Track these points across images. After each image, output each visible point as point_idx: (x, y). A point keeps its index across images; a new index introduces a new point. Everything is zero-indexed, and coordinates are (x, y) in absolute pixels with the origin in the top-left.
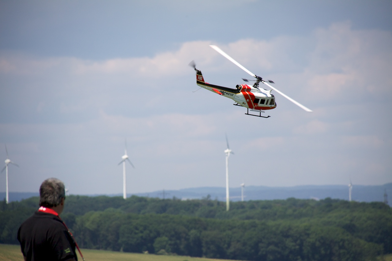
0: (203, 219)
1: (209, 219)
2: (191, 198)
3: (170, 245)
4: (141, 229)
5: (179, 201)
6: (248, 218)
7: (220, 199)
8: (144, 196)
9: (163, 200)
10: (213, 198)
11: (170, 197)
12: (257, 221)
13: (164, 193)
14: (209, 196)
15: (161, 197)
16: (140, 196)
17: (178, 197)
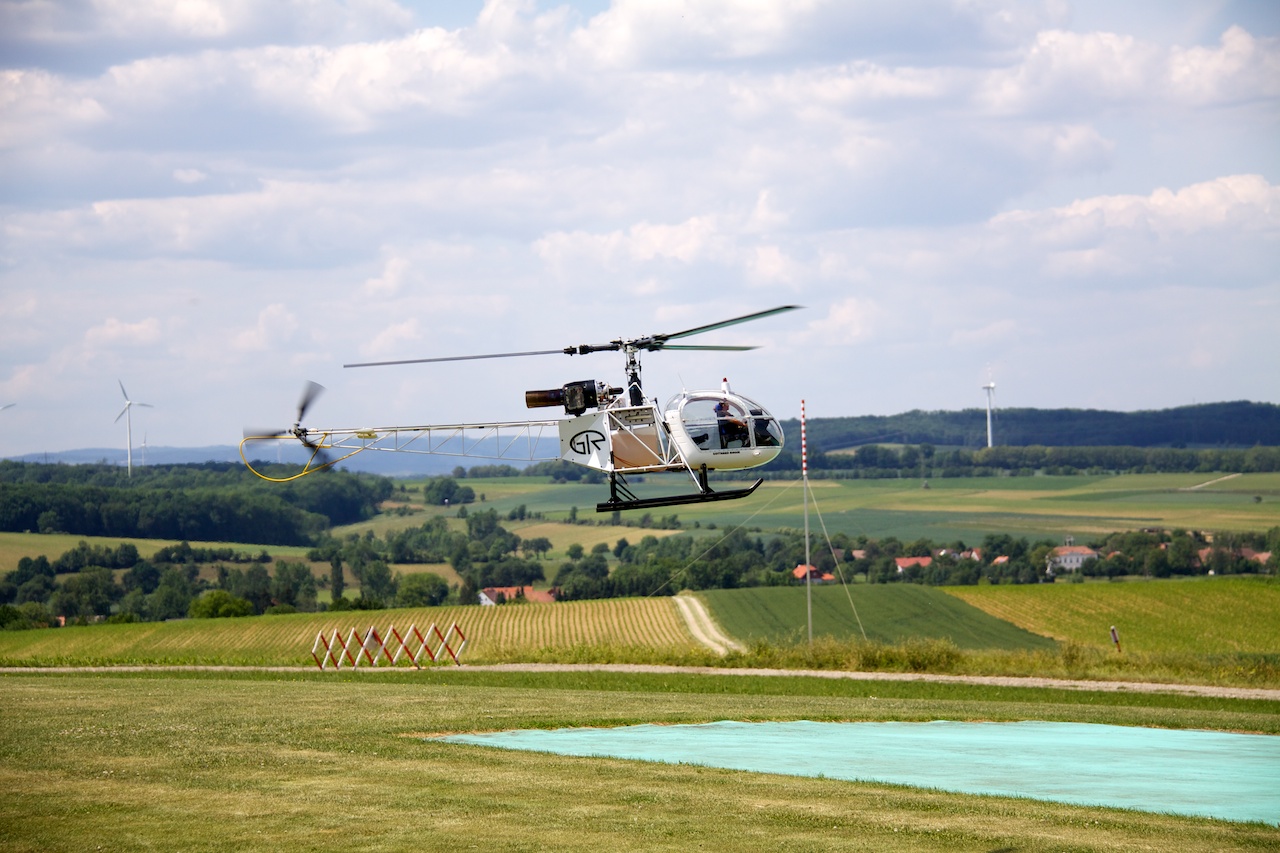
0: (102, 489)
1: (109, 489)
2: (81, 463)
3: (60, 521)
4: (20, 502)
5: (67, 466)
6: (158, 486)
7: (121, 463)
8: (19, 460)
9: (46, 465)
10: (110, 462)
11: (55, 461)
12: (172, 491)
13: (46, 456)
14: (105, 460)
15: (42, 462)
16: (14, 461)
17: (66, 462)
